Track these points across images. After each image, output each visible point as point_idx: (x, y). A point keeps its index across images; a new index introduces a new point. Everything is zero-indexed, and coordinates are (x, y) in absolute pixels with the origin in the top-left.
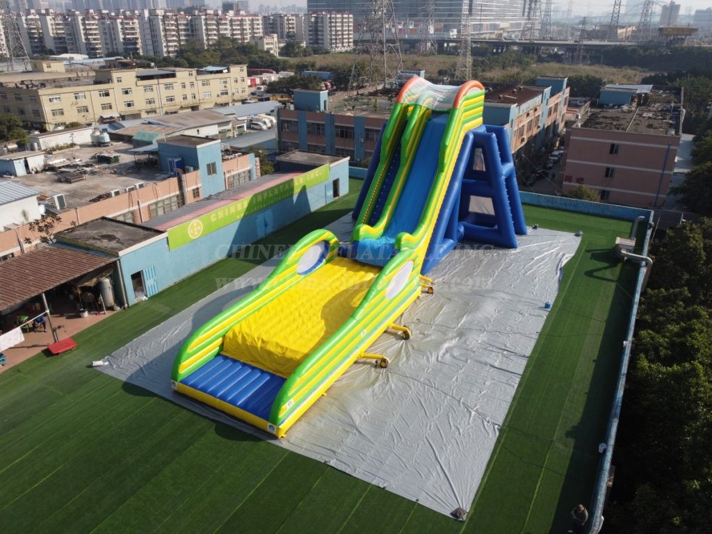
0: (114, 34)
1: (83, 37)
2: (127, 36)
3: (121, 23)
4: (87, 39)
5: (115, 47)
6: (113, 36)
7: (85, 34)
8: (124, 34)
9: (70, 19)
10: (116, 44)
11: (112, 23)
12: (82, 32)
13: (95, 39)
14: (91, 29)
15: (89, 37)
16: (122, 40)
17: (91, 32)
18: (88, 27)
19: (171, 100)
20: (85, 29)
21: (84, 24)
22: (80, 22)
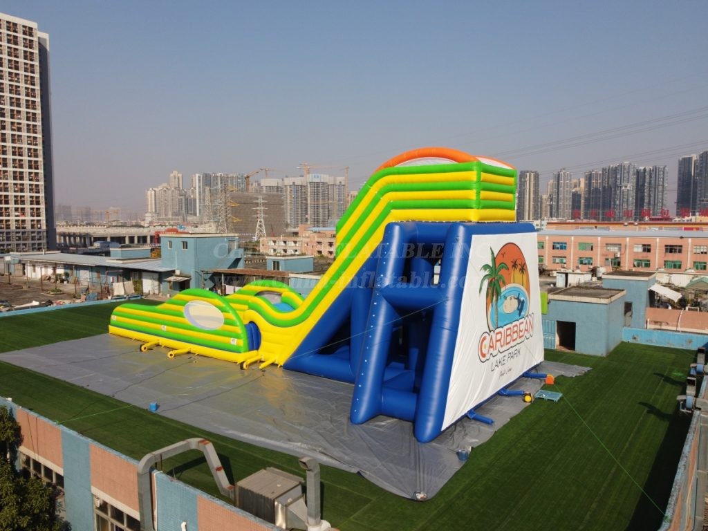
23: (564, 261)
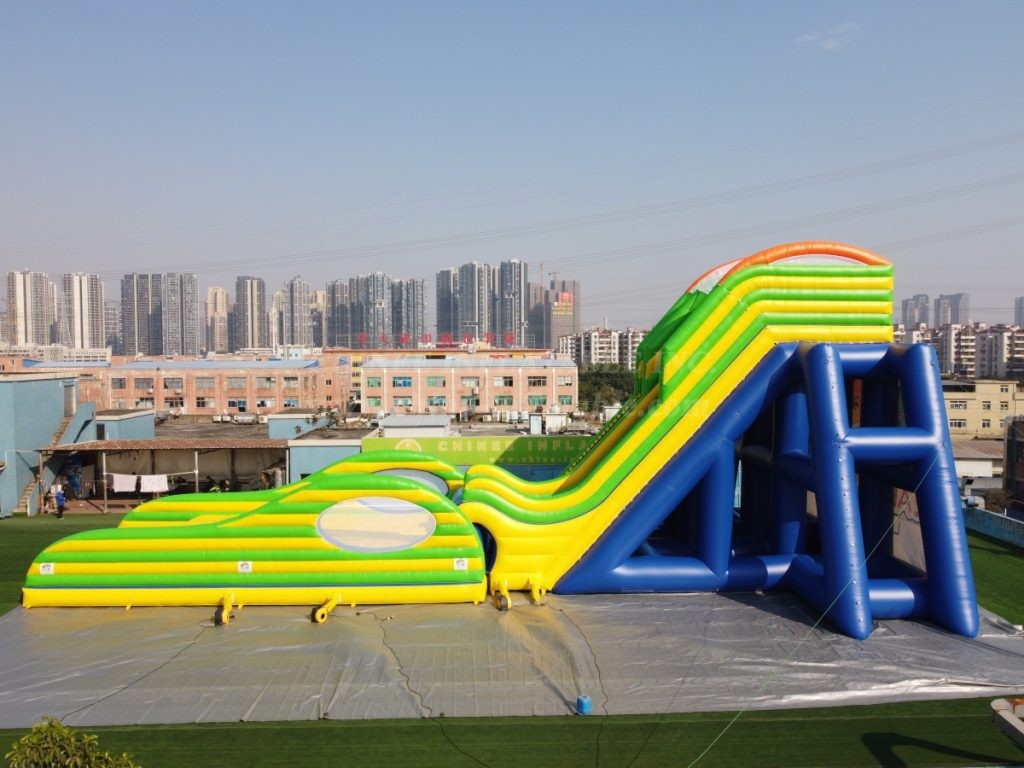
0: (996, 352)
1: (953, 356)
2: (1016, 356)
3: (1010, 338)
4: (958, 359)
5: (994, 369)
6: (994, 355)
7: (958, 353)
8: (1011, 351)
9: (940, 335)
10: (996, 367)
11: (996, 338)
12: (953, 350)
13: (969, 360)
14: (967, 347)
15: (962, 357)
16: (1005, 360)
17: (966, 350)
18: (963, 344)
19: (960, 425)
20: (958, 347)
21: (958, 340)
22: (953, 337)
23: (409, 403)
